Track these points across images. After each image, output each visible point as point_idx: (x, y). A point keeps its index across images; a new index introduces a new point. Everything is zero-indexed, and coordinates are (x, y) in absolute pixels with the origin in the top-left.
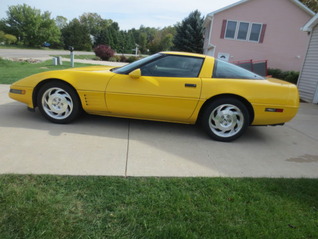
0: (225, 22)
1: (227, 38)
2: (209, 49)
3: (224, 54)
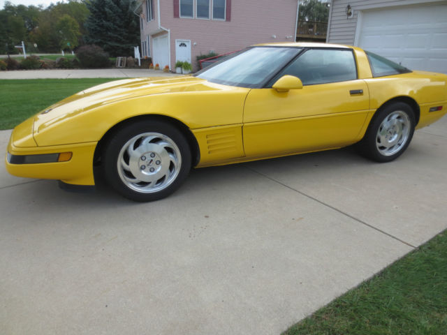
1: (184, 17)
2: (154, 36)
3: (184, 41)
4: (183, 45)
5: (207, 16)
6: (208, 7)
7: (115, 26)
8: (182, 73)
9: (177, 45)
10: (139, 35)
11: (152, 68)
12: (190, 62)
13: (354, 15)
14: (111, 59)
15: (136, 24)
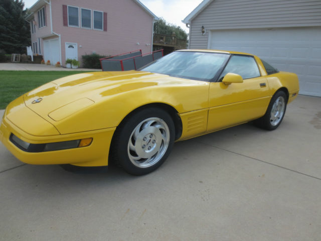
0: (64, 7)
1: (71, 26)
2: (44, 39)
3: (72, 44)
4: (71, 46)
5: (89, 26)
6: (90, 20)
7: (8, 29)
8: (72, 68)
9: (67, 46)
10: (30, 37)
11: (44, 63)
12: (77, 60)
13: (206, 33)
14: (7, 55)
15: (26, 28)
